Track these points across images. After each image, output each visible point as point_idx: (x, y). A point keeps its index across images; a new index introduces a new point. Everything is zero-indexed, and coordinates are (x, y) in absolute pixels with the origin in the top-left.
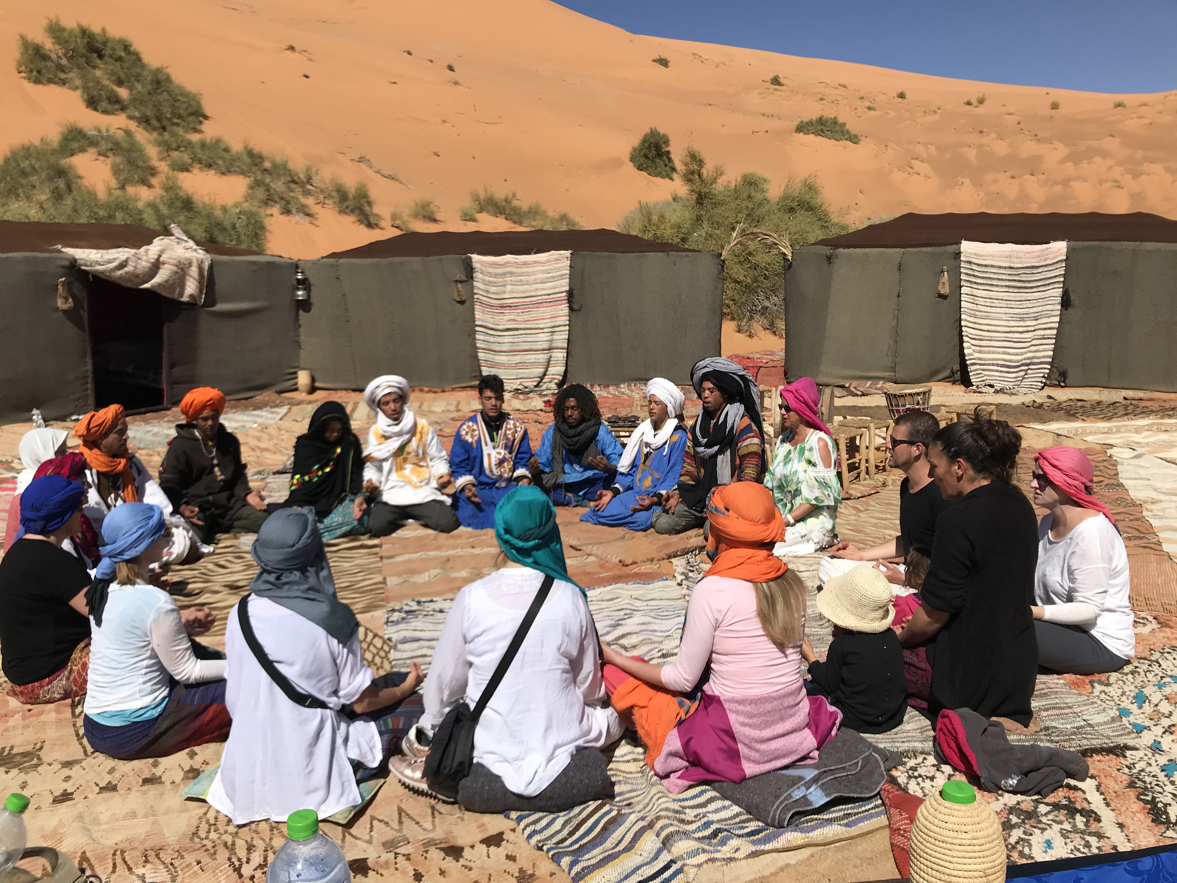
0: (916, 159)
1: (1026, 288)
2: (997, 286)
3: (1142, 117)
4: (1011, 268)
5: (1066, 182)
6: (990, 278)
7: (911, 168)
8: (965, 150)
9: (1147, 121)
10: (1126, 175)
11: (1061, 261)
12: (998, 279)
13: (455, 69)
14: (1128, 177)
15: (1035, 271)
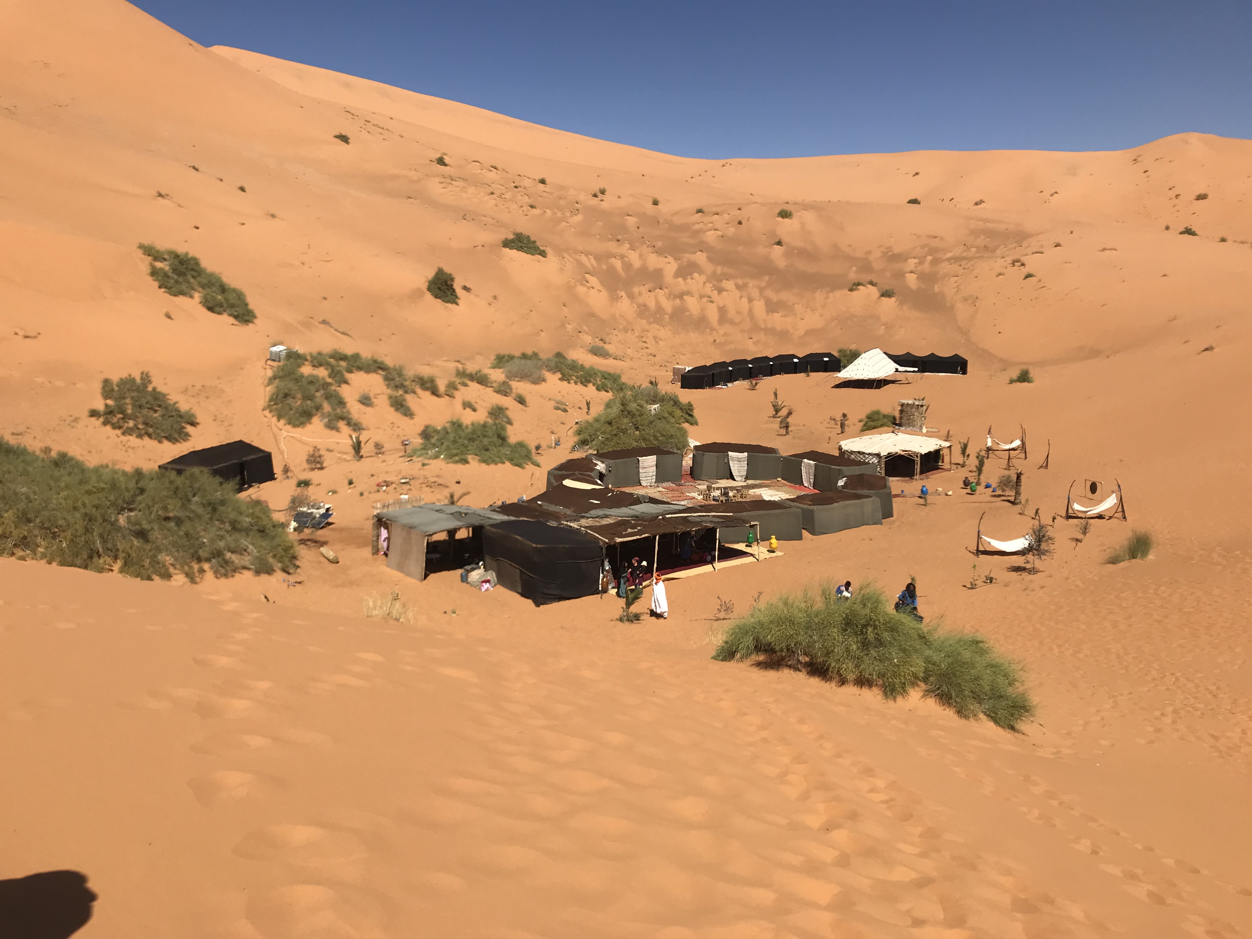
0: (588, 273)
3: (717, 230)
5: (681, 296)
7: (587, 282)
8: (613, 260)
9: (720, 233)
10: (714, 291)
13: (246, 190)
14: (716, 292)
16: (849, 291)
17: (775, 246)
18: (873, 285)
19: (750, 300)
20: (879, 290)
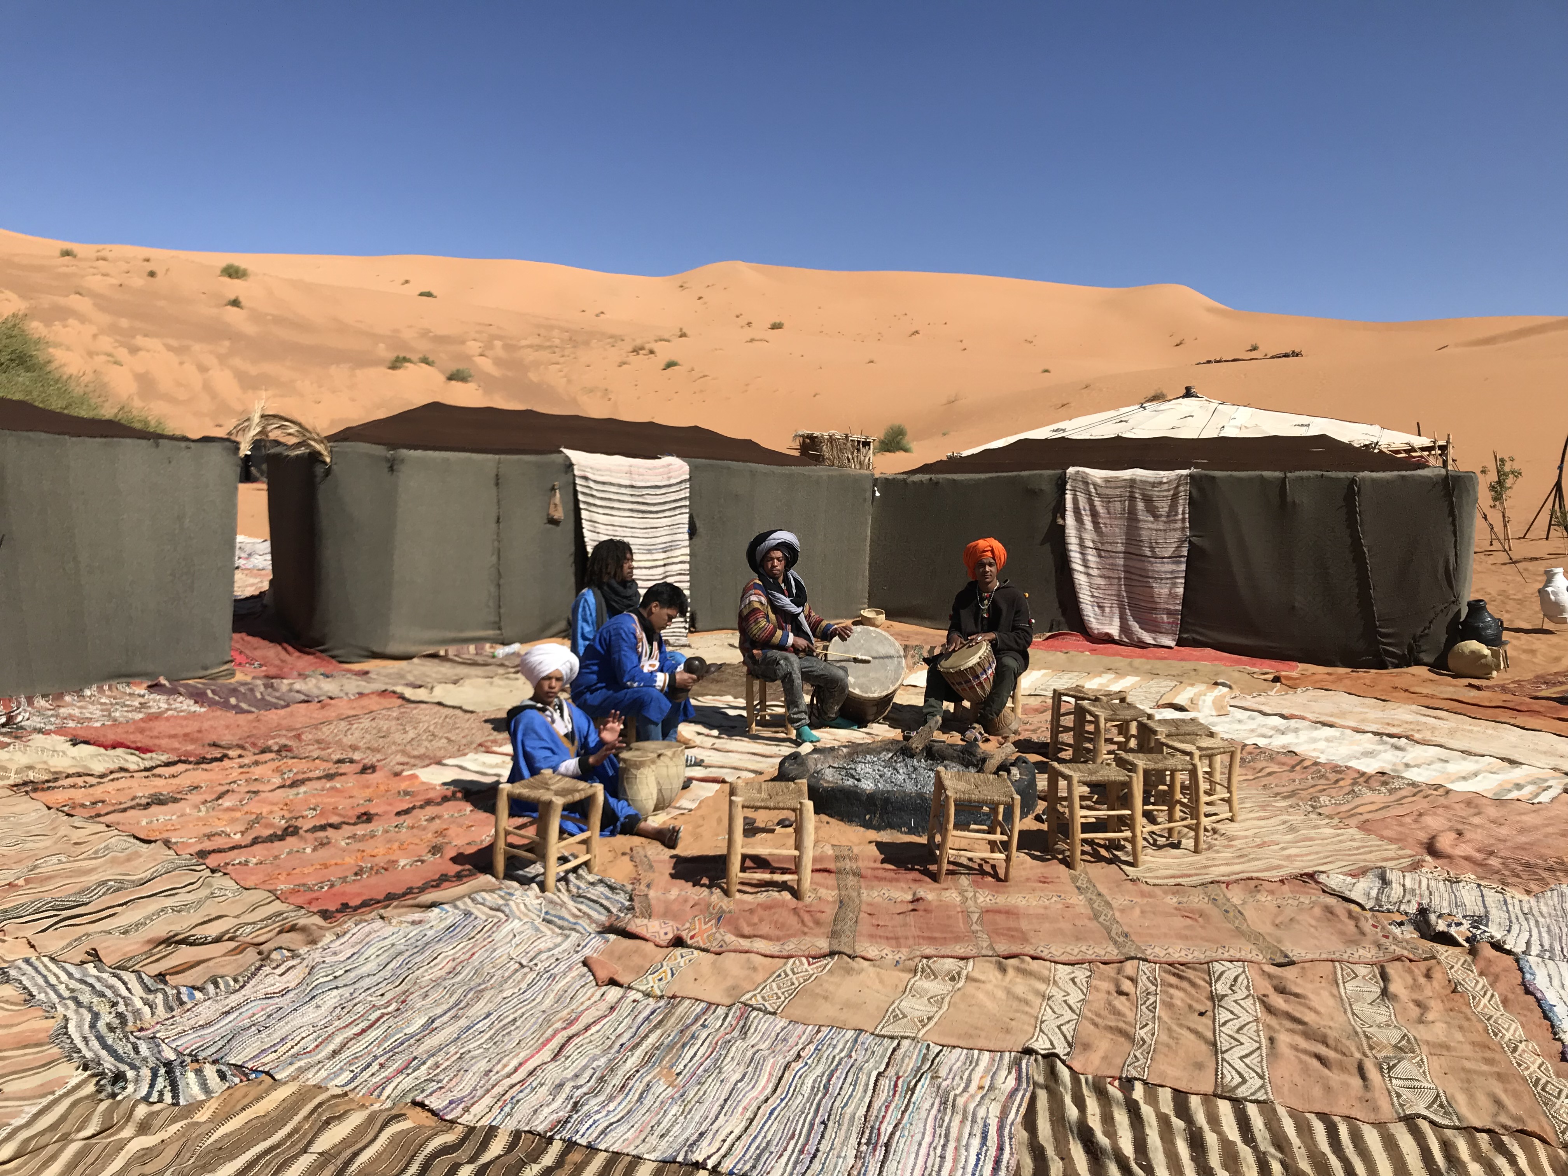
1: (651, 512)
2: (619, 509)
3: (107, 277)
4: (632, 487)
6: (610, 499)
9: (114, 281)
11: (685, 481)
12: (619, 501)
15: (659, 492)
16: (390, 368)
17: (229, 307)
18: (427, 363)
19: (203, 369)
20: (442, 372)
